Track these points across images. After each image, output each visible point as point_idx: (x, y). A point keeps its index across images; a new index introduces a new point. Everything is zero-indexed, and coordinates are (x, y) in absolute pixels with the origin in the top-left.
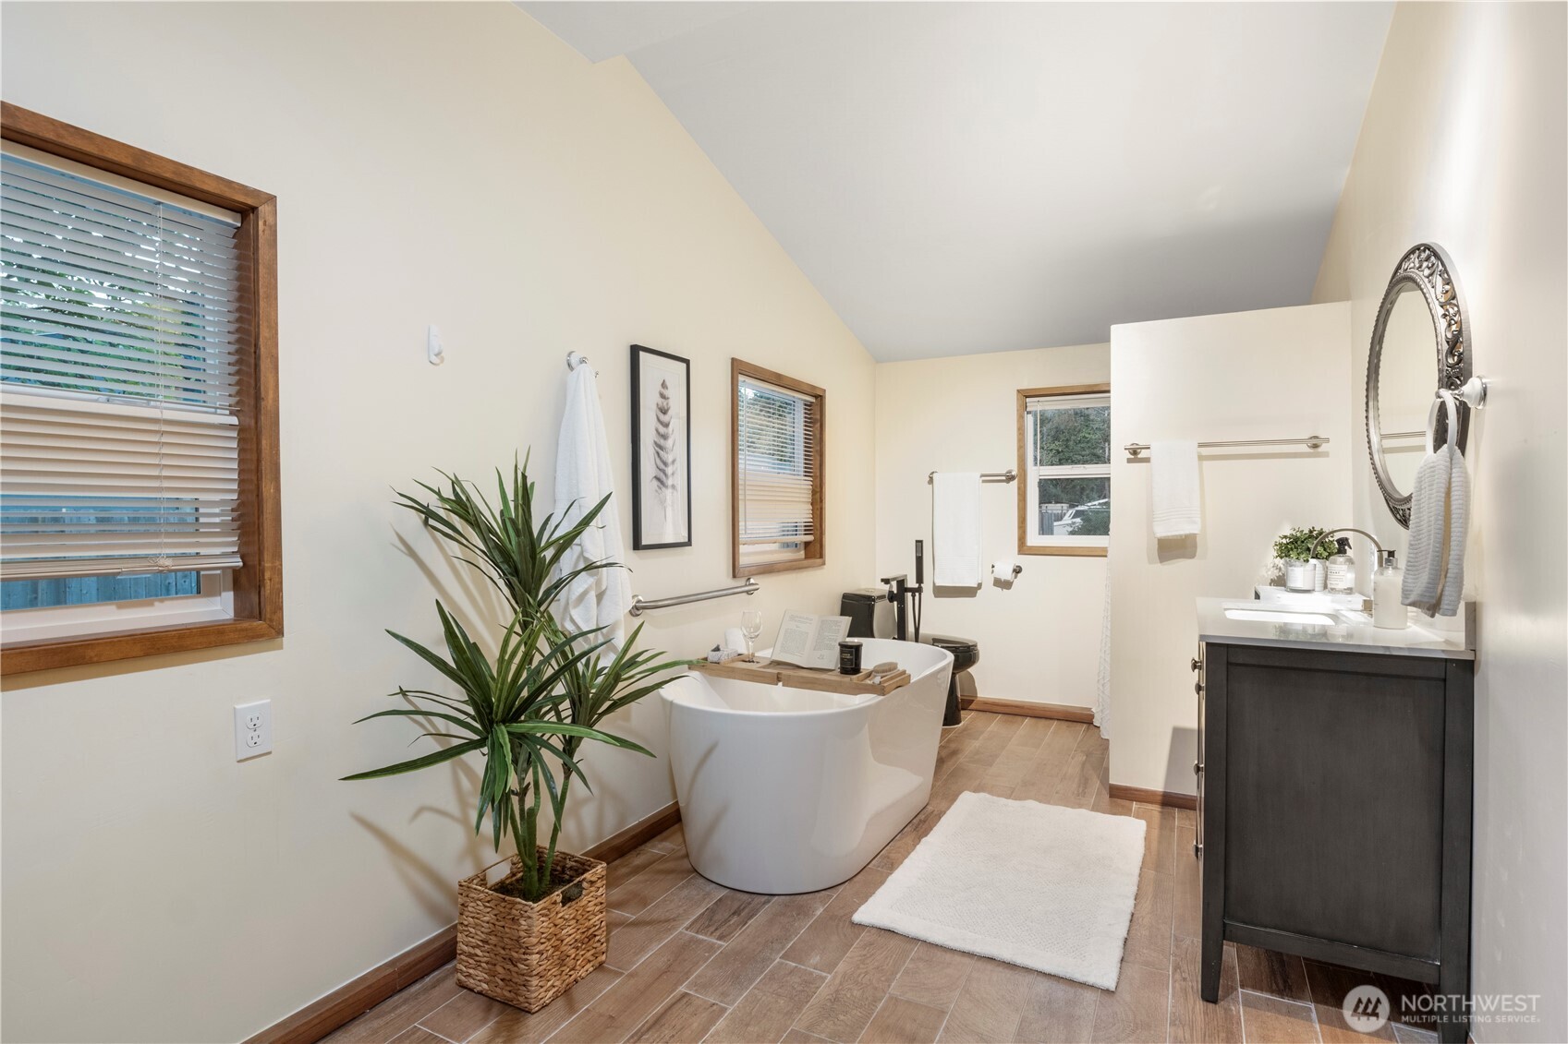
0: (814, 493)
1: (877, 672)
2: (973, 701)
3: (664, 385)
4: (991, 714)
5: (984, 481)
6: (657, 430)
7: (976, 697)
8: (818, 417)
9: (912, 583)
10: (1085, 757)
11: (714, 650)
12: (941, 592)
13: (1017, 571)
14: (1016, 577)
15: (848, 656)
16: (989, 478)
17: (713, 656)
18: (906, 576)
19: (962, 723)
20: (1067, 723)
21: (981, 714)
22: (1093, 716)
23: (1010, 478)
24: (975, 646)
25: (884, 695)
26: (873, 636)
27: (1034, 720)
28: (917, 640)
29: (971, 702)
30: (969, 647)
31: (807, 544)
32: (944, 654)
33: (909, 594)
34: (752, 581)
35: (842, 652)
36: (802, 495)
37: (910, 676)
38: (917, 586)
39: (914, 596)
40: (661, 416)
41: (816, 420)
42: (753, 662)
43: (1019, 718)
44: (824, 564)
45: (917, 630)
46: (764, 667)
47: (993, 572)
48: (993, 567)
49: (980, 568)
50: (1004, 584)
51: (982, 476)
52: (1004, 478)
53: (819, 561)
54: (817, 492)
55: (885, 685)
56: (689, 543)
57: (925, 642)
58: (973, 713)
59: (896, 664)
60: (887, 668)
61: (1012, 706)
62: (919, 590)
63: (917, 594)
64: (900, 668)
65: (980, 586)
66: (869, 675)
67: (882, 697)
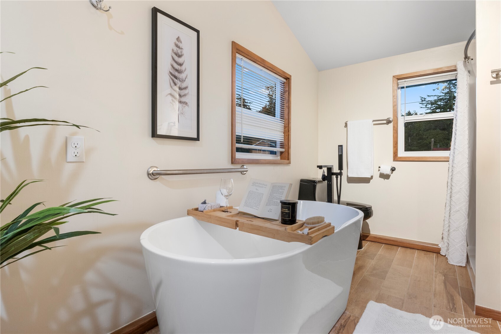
0: (285, 127)
1: (308, 224)
2: (369, 236)
3: (178, 39)
4: (378, 244)
5: (374, 124)
6: (172, 66)
7: (370, 234)
8: (287, 89)
9: (336, 170)
10: (443, 277)
11: (203, 203)
12: (351, 180)
13: (393, 169)
14: (392, 173)
15: (287, 211)
16: (377, 122)
17: (201, 207)
18: (333, 166)
19: (363, 248)
20: (424, 252)
21: (373, 243)
22: (440, 249)
23: (388, 122)
24: (371, 208)
25: (311, 244)
26: (315, 200)
27: (403, 249)
28: (339, 202)
29: (367, 236)
30: (367, 208)
31: (281, 153)
32: (357, 212)
33: (335, 176)
34: (245, 167)
35: (282, 207)
36: (278, 128)
37: (334, 227)
38: (339, 171)
39: (337, 178)
40: (176, 58)
41: (287, 91)
42: (227, 212)
43: (395, 247)
44: (290, 163)
45: (339, 197)
46: (232, 216)
47: (379, 170)
48: (379, 167)
49: (372, 168)
50: (386, 177)
51: (374, 121)
52: (385, 122)
53: (286, 161)
54: (286, 127)
55: (313, 235)
56: (197, 139)
57: (343, 204)
58: (368, 243)
59: (323, 218)
60: (316, 221)
61: (390, 240)
62: (341, 174)
63: (339, 176)
64: (327, 221)
65: (372, 177)
66: (302, 226)
67: (309, 246)
